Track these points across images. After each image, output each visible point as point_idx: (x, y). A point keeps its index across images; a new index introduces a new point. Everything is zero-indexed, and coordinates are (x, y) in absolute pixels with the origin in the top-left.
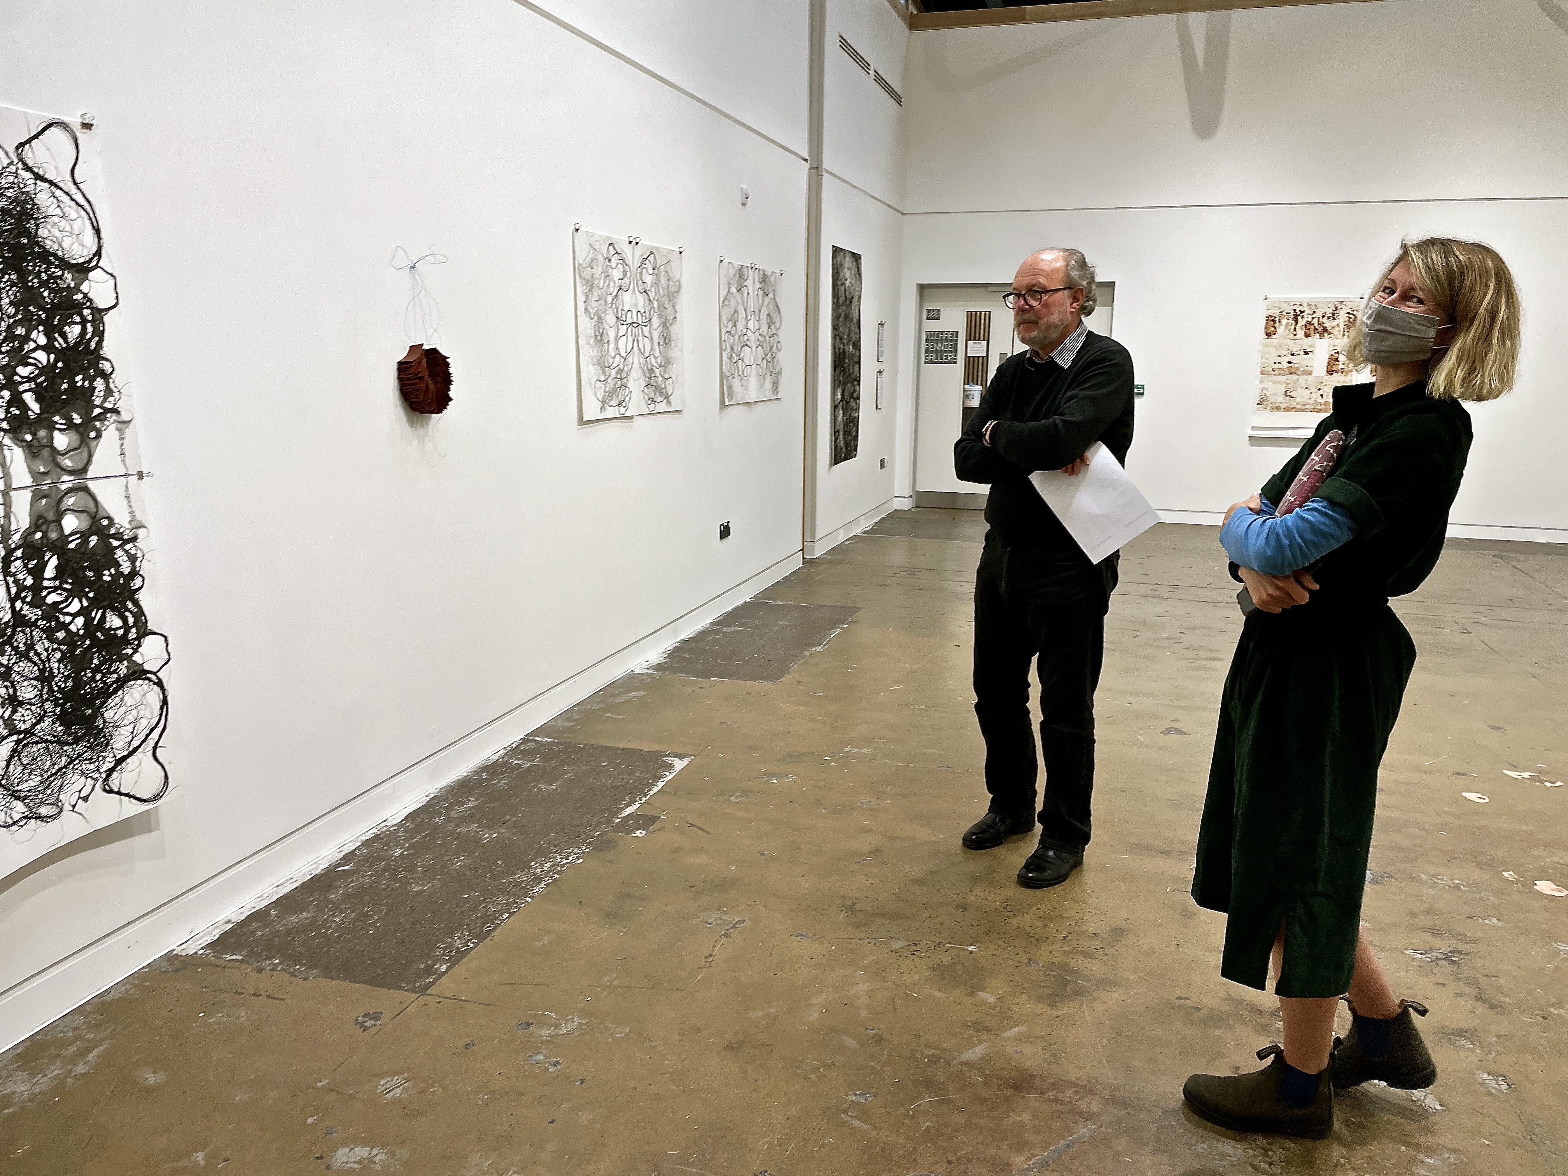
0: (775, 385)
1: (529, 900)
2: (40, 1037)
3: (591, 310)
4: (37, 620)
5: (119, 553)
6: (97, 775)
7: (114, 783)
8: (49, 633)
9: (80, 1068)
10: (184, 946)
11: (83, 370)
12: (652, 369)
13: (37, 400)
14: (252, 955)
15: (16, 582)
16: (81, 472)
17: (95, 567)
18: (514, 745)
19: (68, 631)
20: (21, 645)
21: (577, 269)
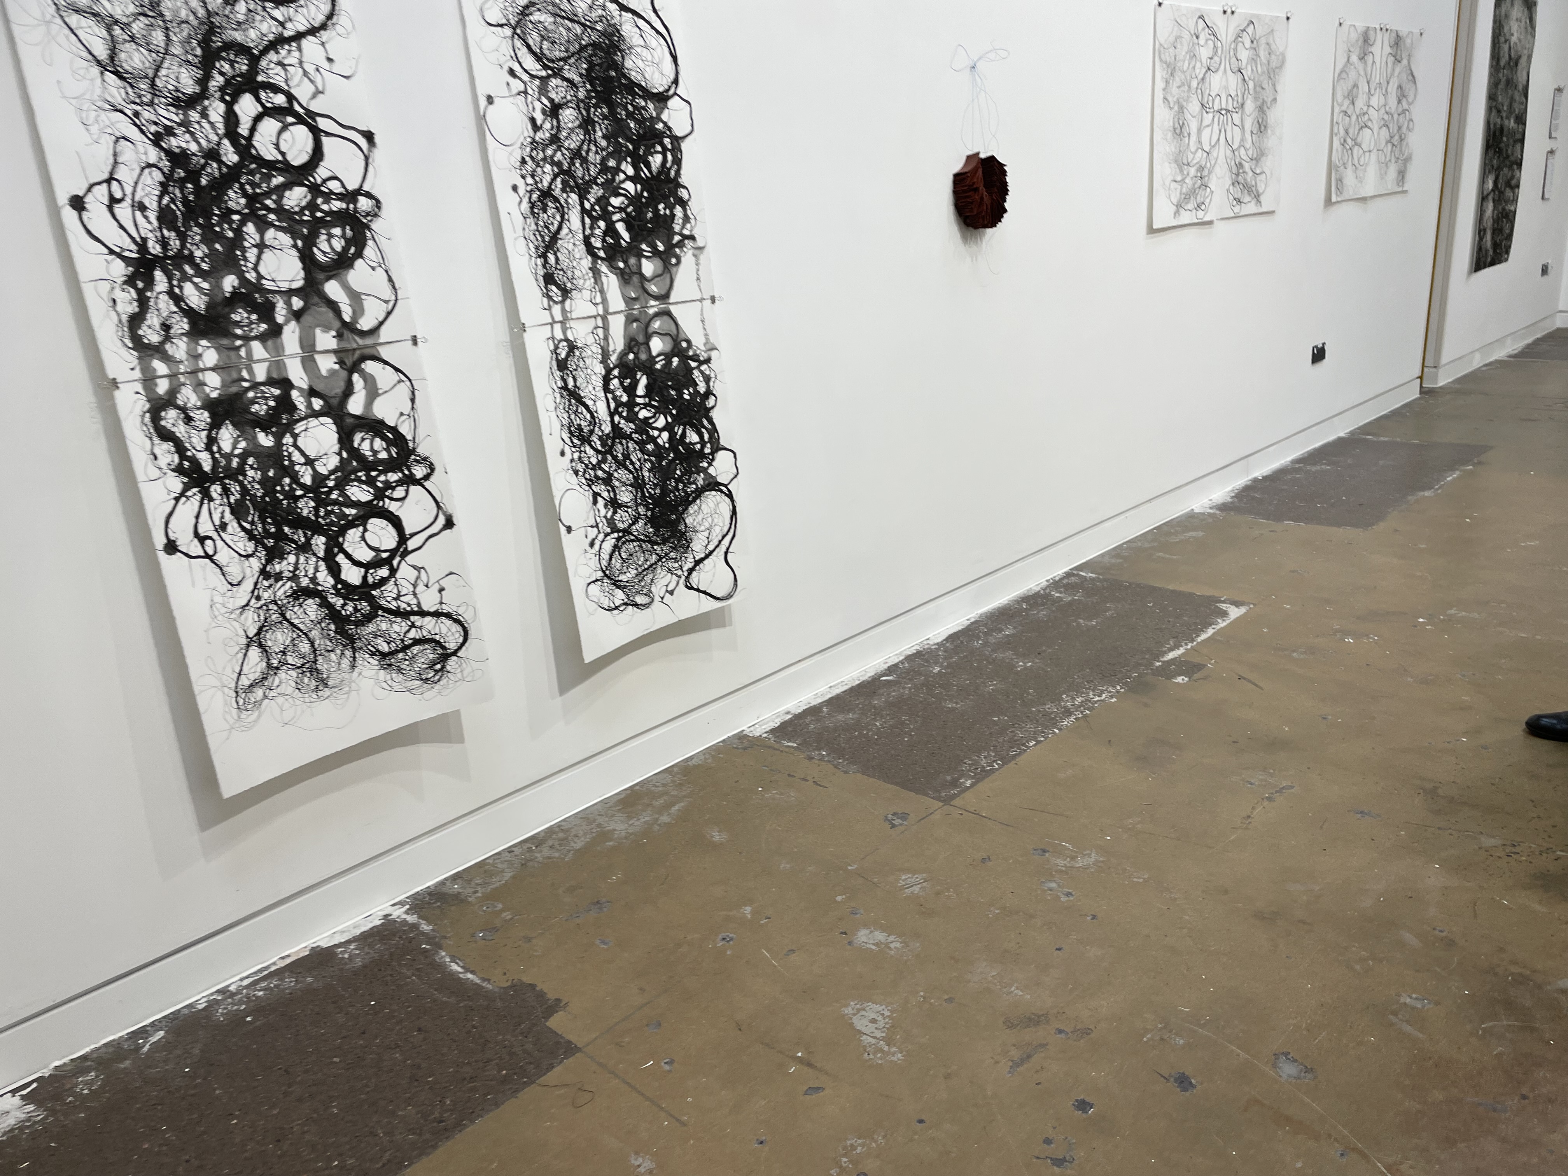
0: (1402, 175)
1: (1057, 731)
2: (637, 787)
3: (1170, 99)
4: (631, 433)
5: (696, 373)
6: (679, 572)
7: (694, 581)
8: (641, 444)
9: (665, 819)
10: (752, 729)
11: (664, 199)
12: (1240, 164)
13: (629, 229)
14: (804, 745)
15: (615, 398)
16: (664, 297)
17: (676, 387)
18: (1057, 579)
19: (656, 444)
20: (619, 455)
21: (1158, 51)
